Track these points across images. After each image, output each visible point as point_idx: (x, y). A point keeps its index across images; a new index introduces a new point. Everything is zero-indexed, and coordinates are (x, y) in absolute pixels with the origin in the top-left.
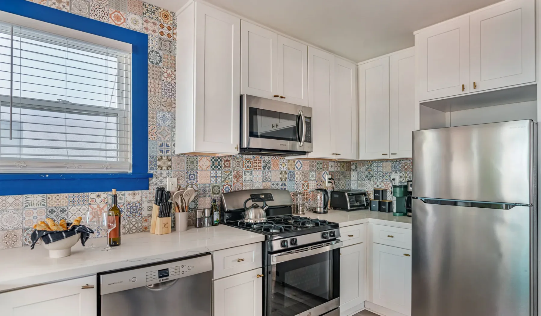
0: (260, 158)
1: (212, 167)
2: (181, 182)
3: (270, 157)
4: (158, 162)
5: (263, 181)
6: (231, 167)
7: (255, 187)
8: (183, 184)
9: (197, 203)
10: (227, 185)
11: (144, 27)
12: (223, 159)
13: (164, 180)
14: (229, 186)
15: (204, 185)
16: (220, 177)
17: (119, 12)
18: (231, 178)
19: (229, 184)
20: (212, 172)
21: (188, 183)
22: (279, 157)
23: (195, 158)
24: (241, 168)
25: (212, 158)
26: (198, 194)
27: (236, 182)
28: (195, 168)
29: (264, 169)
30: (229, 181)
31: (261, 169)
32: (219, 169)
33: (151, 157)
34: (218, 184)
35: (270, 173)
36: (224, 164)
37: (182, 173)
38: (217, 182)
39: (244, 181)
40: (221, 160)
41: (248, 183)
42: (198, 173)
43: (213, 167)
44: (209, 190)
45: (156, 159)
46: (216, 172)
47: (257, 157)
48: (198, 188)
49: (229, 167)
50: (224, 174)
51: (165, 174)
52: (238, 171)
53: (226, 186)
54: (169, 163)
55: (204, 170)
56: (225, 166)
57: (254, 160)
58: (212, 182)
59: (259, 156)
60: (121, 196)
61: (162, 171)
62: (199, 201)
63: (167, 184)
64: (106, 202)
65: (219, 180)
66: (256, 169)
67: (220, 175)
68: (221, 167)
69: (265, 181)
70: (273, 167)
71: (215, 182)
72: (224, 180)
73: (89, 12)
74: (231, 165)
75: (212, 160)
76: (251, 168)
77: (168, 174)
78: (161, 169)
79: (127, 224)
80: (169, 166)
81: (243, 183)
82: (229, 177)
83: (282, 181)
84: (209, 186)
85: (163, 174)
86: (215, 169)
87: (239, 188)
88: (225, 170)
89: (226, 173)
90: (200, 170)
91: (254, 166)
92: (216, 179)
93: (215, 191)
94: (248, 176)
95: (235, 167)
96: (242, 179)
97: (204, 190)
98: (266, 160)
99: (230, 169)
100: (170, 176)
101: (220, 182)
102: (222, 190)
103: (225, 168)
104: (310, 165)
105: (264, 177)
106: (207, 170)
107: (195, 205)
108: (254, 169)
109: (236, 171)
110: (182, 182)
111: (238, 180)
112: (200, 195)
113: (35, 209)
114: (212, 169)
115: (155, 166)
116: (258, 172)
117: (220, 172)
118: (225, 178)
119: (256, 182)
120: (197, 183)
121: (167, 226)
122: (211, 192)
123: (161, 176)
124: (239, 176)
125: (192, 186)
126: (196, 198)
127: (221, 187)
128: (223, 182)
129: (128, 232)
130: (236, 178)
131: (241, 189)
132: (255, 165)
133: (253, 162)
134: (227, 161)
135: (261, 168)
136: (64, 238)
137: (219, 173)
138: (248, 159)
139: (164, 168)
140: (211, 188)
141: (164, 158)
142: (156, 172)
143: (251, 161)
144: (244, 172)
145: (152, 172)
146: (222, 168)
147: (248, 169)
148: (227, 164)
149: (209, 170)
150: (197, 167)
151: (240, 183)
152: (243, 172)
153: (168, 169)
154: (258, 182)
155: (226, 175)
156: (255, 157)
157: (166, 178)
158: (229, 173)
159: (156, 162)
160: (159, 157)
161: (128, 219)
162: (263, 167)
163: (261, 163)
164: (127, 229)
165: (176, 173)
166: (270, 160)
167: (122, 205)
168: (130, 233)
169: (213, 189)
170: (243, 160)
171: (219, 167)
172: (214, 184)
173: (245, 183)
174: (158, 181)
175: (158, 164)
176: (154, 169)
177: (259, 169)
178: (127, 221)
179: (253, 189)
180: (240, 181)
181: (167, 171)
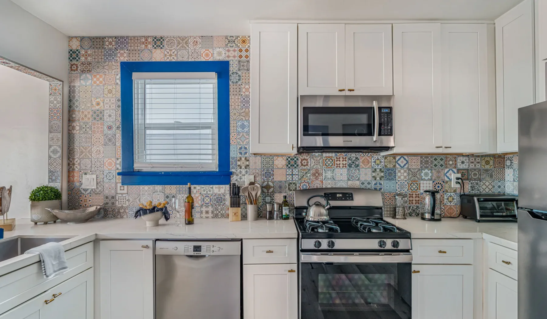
0: (345, 155)
1: (287, 166)
2: (257, 179)
3: (358, 154)
4: (238, 162)
5: (349, 180)
6: (309, 165)
7: (339, 185)
8: (259, 181)
9: (273, 198)
10: (305, 183)
11: (226, 55)
12: (300, 157)
13: (243, 177)
14: (307, 184)
15: (281, 182)
16: (297, 175)
17: (208, 50)
18: (309, 176)
19: (306, 182)
20: (287, 170)
21: (264, 180)
22: (371, 154)
23: (271, 158)
24: (320, 166)
25: (288, 158)
26: (274, 190)
27: (314, 180)
28: (271, 167)
29: (350, 167)
30: (307, 179)
31: (345, 167)
32: (295, 167)
33: (232, 158)
34: (294, 182)
35: (358, 171)
36: (300, 162)
37: (259, 171)
38: (294, 179)
39: (325, 179)
40: (297, 159)
41: (329, 182)
42: (273, 171)
43: (289, 166)
44: (285, 187)
45: (236, 160)
46: (292, 171)
47: (340, 154)
48: (274, 185)
49: (307, 165)
50: (301, 173)
51: (243, 172)
52: (317, 169)
53: (303, 184)
54: (247, 163)
55: (280, 169)
56: (302, 165)
57: (337, 158)
58: (288, 179)
59: (343, 154)
60: (210, 189)
61: (241, 170)
62: (275, 197)
63: (246, 181)
64: (200, 192)
65: (295, 178)
66: (340, 167)
67: (297, 173)
68: (297, 166)
69: (351, 179)
70: (362, 165)
71: (291, 179)
72: (301, 178)
73: (188, 57)
74: (309, 164)
75: (287, 159)
76: (333, 166)
77: (247, 172)
78: (241, 168)
79: (214, 210)
80: (247, 166)
81: (324, 181)
82: (307, 175)
83: (376, 180)
84: (285, 183)
85: (242, 172)
86: (291, 167)
87: (319, 186)
88: (302, 168)
89: (303, 172)
90: (275, 169)
91: (337, 164)
92: (292, 177)
93: (291, 188)
94: (329, 174)
95: (314, 166)
96: (321, 177)
97: (280, 187)
98: (352, 157)
99: (308, 167)
100: (248, 174)
101: (297, 179)
102: (299, 187)
103: (302, 167)
104: (421, 161)
105: (350, 175)
106: (283, 169)
107: (271, 199)
108: (337, 167)
109: (315, 169)
110: (259, 179)
111: (317, 178)
112: (276, 191)
113: (158, 195)
114: (288, 167)
115: (236, 166)
116: (341, 170)
117: (297, 170)
118: (302, 176)
119: (338, 181)
120: (273, 180)
121: (236, 215)
122: (287, 189)
123: (240, 174)
124: (318, 174)
125: (268, 182)
126: (272, 194)
127: (298, 185)
128: (300, 179)
129: (215, 216)
130: (315, 176)
131: (321, 187)
132: (338, 162)
133: (336, 159)
134: (304, 160)
135: (346, 165)
136: (147, 214)
137: (295, 171)
138: (329, 157)
139: (243, 167)
140: (287, 185)
141: (243, 159)
142: (237, 171)
143: (333, 159)
144: (325, 170)
145: (233, 170)
146: (299, 167)
147: (329, 168)
148: (304, 163)
149: (285, 169)
150: (272, 166)
151: (320, 181)
152: (323, 170)
153: (246, 168)
154: (341, 180)
155: (303, 173)
156: (338, 155)
157: (244, 175)
158: (306, 171)
159: (236, 162)
160: (238, 158)
161: (215, 207)
162: (349, 165)
163: (346, 161)
164: (214, 214)
165: (253, 171)
166: (358, 157)
167: (211, 196)
168: (216, 218)
169: (289, 186)
170: (323, 158)
171: (295, 166)
172: (290, 182)
173: (326, 181)
174: (238, 177)
175: (238, 164)
176: (234, 168)
177: (343, 167)
178: (214, 208)
179: (336, 187)
180: (320, 179)
181: (246, 170)
